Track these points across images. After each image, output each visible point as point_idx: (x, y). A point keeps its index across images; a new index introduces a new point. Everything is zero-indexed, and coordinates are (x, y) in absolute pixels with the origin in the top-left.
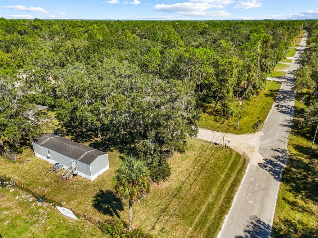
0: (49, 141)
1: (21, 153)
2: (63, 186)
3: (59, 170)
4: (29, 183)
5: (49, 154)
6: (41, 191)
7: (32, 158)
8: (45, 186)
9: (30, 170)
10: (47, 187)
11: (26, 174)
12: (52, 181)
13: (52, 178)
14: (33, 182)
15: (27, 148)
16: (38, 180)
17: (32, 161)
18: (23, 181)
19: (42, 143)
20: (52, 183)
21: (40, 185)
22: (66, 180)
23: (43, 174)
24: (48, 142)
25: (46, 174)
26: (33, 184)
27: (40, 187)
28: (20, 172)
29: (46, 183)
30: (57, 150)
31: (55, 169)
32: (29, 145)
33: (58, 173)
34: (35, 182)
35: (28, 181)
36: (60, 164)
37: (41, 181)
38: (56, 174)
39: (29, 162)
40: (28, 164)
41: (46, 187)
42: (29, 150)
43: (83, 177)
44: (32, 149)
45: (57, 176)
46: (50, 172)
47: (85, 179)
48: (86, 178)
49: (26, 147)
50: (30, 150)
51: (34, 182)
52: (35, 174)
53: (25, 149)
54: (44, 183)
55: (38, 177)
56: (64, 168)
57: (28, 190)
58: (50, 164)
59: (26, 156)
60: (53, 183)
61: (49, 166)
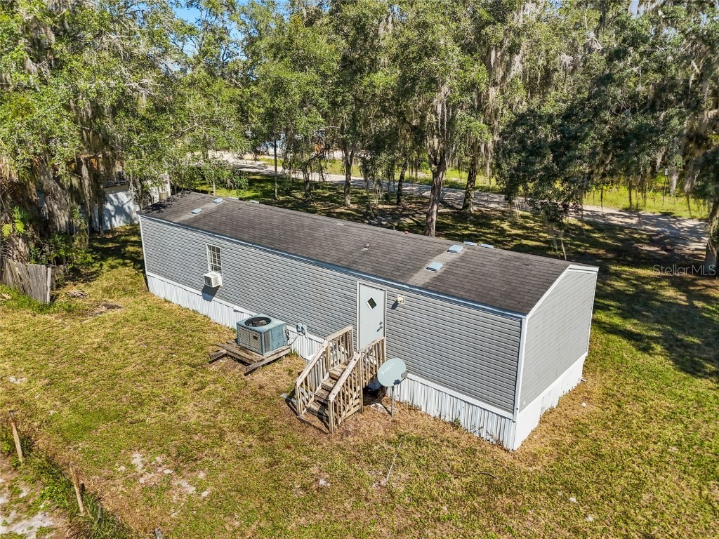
0: (221, 207)
1: (89, 278)
2: (305, 466)
3: (268, 356)
4: (75, 419)
5: (214, 272)
6: (145, 489)
7: (131, 300)
8: (174, 452)
9: (106, 349)
10: (186, 461)
11: (77, 368)
12: (226, 421)
13: (227, 403)
14: (105, 416)
15: (125, 265)
16: (141, 404)
17: (130, 312)
18: (47, 404)
19: (187, 217)
20: (222, 434)
21: (146, 442)
22: (318, 423)
23: (173, 375)
24: (216, 212)
25: (190, 375)
26: (103, 427)
27: (137, 459)
28: (50, 353)
29: (187, 430)
30: (264, 241)
31: (243, 349)
32: (131, 258)
33: (259, 377)
34: (120, 417)
35: (75, 408)
36: (276, 322)
37: (152, 417)
38: (248, 378)
39: (110, 312)
40: (103, 321)
41: (185, 459)
42: (129, 270)
43: (433, 412)
44: (140, 268)
45: (254, 394)
46: (214, 367)
47: (450, 434)
48: (455, 424)
49: (118, 261)
50: (133, 272)
51: (107, 419)
52: (129, 369)
53: (112, 267)
54: (169, 429)
55: (144, 389)
56: (298, 349)
57: (51, 469)
58: (216, 330)
59: (107, 291)
60: (229, 437)
61: (212, 338)
